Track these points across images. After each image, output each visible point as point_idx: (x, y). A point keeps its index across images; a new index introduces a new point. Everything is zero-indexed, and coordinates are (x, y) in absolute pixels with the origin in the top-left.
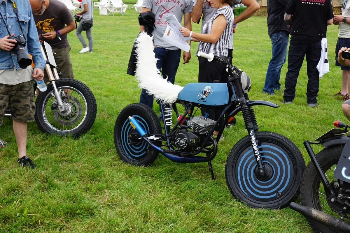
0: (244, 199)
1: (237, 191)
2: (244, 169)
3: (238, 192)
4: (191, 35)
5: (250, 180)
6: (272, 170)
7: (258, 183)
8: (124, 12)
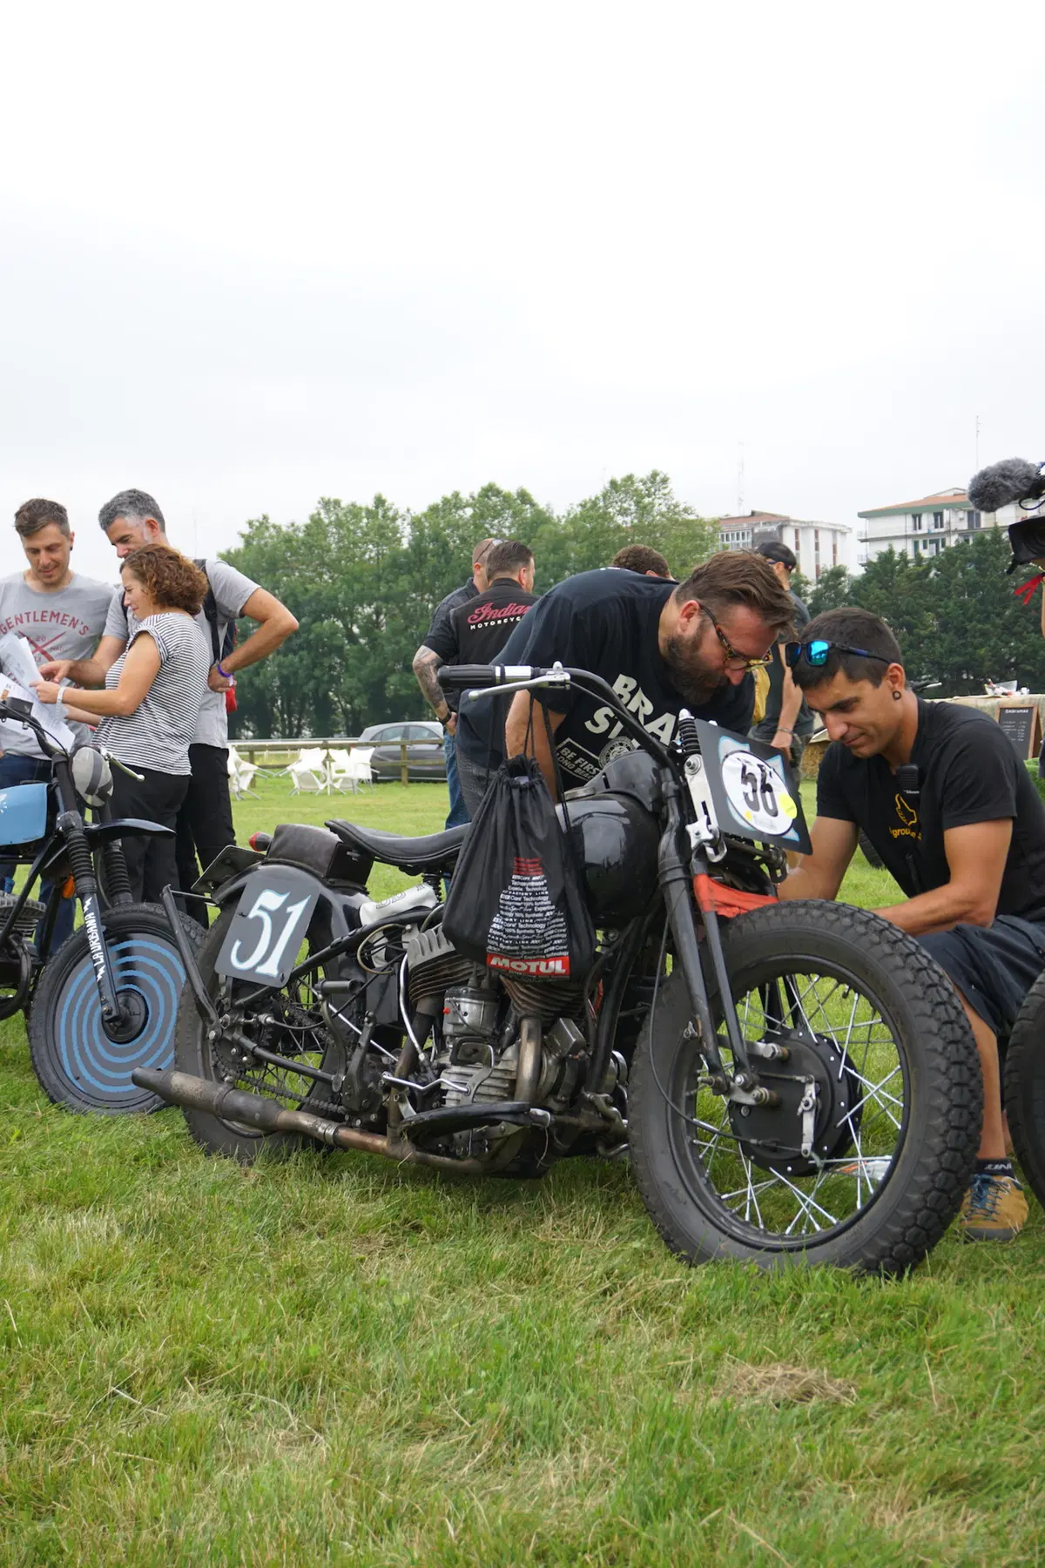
0: (70, 1097)
1: (53, 1077)
2: (76, 1014)
3: (58, 1083)
4: (60, 697)
5: (89, 1044)
6: (143, 1009)
7: (109, 1050)
8: (245, 788)
